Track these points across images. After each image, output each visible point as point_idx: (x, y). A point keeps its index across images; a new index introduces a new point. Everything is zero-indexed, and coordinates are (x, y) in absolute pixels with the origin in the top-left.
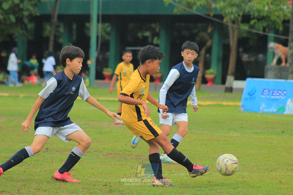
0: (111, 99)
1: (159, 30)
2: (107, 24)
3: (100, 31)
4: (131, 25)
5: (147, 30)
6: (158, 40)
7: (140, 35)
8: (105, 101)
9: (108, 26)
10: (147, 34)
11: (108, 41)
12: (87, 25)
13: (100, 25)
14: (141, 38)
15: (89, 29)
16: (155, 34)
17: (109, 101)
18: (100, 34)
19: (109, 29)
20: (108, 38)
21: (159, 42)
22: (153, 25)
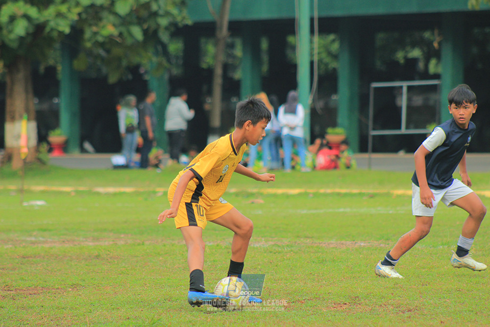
0: (344, 191)
1: (440, 44)
2: (332, 37)
3: (316, 51)
4: (381, 37)
5: (414, 45)
6: (437, 65)
7: (400, 56)
8: (332, 194)
9: (334, 41)
10: (416, 53)
11: (335, 70)
12: (291, 39)
13: (316, 38)
14: (402, 61)
15: (294, 48)
16: (432, 53)
17: (339, 194)
18: (316, 59)
19: (335, 47)
20: (333, 65)
21: (440, 70)
22: (427, 35)
